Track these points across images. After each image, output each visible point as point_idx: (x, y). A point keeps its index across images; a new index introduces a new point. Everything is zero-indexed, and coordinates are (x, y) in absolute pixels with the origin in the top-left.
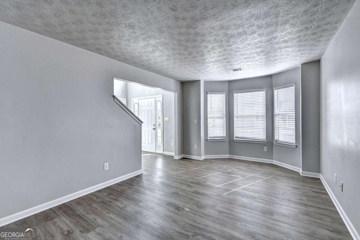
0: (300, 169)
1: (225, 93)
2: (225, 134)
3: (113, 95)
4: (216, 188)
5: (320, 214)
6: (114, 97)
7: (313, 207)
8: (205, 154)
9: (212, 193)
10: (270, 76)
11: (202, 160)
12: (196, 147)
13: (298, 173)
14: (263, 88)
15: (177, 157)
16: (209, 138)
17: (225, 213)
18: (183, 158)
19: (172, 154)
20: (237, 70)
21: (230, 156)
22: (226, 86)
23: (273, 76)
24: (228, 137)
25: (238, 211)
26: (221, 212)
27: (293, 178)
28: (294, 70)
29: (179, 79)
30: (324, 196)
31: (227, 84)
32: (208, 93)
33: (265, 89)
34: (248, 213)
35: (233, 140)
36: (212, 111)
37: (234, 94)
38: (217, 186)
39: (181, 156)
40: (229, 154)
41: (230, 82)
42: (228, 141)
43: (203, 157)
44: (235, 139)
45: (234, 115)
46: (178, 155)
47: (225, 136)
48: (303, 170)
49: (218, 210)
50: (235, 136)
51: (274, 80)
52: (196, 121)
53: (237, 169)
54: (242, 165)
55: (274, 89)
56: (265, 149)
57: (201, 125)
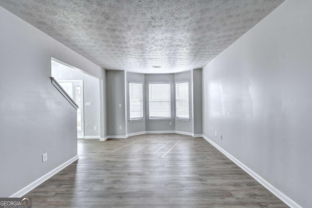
0: (192, 134)
1: (142, 83)
2: (143, 115)
3: (50, 76)
4: (154, 154)
5: (214, 154)
6: (52, 79)
7: (210, 151)
8: (128, 133)
9: (154, 158)
10: (173, 74)
11: (126, 138)
12: (121, 127)
13: (191, 136)
14: (168, 82)
15: (103, 139)
16: (131, 119)
17: (172, 167)
18: (108, 139)
19: (98, 137)
20: (157, 67)
21: (146, 132)
22: (143, 77)
23: (175, 74)
24: (145, 118)
25: (179, 164)
26: (170, 167)
27: (191, 139)
28: (189, 72)
29: (104, 67)
30: (209, 145)
32: (130, 82)
33: (170, 83)
34: (185, 163)
35: (149, 119)
36: (132, 97)
37: (149, 85)
38: (154, 153)
39: (107, 138)
40: (146, 131)
41: (146, 75)
42: (145, 121)
43: (127, 136)
44: (150, 118)
45: (149, 101)
46: (104, 137)
47: (143, 117)
48: (194, 134)
49: (167, 167)
50: (150, 116)
51: (176, 77)
52: (120, 105)
53: (157, 140)
54: (159, 137)
55: (176, 83)
56: (171, 124)
57: (125, 109)
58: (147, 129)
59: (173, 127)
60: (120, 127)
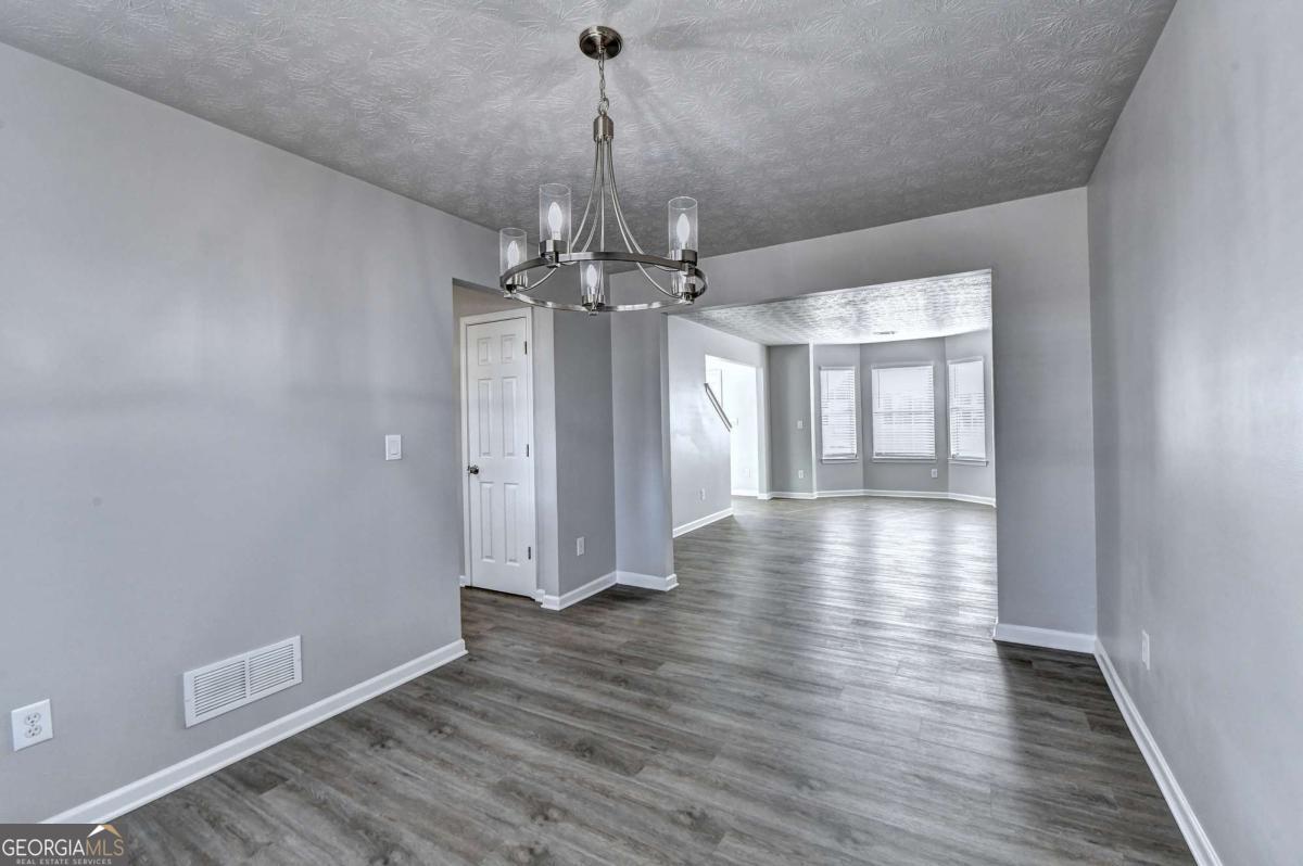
0: (993, 499)
1: (854, 368)
2: (856, 449)
8: (819, 489)
10: (942, 339)
11: (813, 499)
12: (803, 474)
14: (927, 360)
16: (825, 456)
18: (776, 499)
21: (865, 492)
22: (855, 355)
23: (946, 339)
24: (861, 455)
28: (978, 334)
29: (766, 343)
31: (858, 349)
32: (823, 368)
33: (932, 363)
35: (871, 460)
37: (873, 371)
39: (773, 496)
40: (865, 488)
41: (862, 345)
42: (861, 461)
43: (815, 495)
44: (875, 457)
47: (856, 453)
50: (875, 452)
51: (949, 347)
52: (800, 424)
55: (949, 362)
56: (934, 472)
57: (812, 433)
58: (866, 485)
59: (942, 483)
60: (801, 474)
